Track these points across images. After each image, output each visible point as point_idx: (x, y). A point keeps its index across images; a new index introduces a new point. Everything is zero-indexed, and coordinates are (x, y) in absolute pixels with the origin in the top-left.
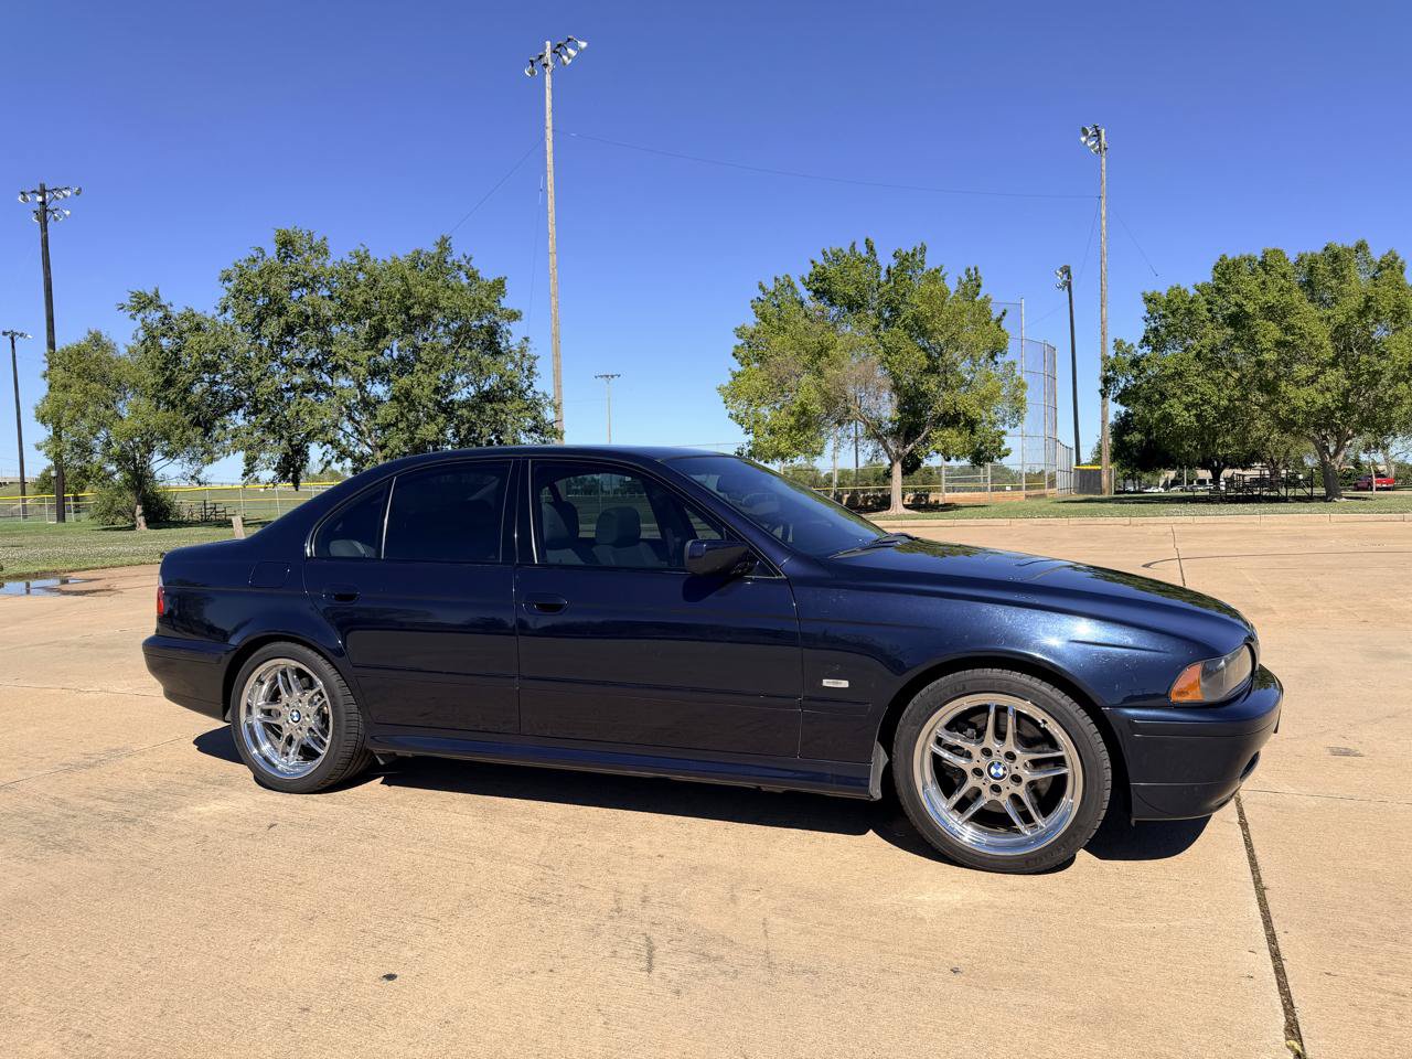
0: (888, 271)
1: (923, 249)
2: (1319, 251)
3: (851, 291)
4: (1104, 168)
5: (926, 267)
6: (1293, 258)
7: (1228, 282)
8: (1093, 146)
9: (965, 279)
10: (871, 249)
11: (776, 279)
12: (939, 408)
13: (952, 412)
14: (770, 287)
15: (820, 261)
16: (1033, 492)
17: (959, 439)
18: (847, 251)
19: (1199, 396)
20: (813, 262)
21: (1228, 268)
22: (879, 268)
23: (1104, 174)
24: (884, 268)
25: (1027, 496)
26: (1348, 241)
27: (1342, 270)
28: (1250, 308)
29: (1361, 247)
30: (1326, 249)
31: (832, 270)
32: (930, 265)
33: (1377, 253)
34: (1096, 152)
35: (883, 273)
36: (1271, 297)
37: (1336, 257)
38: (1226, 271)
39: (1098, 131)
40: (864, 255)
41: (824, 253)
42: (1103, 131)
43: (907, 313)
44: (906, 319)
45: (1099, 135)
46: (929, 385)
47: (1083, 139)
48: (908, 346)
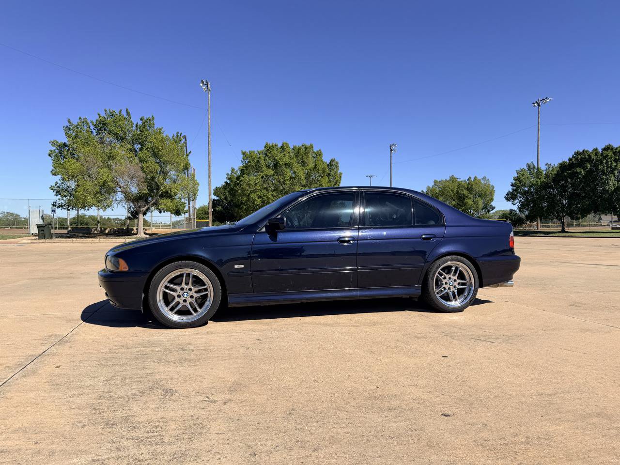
0: (137, 126)
1: (153, 118)
2: (301, 145)
3: (119, 131)
4: (209, 98)
5: (155, 128)
6: (291, 146)
7: (270, 153)
8: (205, 89)
10: (129, 114)
11: (80, 118)
12: (163, 189)
13: (169, 192)
14: (75, 122)
15: (103, 114)
17: (171, 204)
18: (117, 113)
20: (99, 115)
21: (270, 148)
22: (132, 123)
23: (209, 101)
24: (135, 124)
26: (308, 144)
27: (307, 154)
28: (281, 163)
29: (312, 147)
30: (303, 145)
31: (109, 120)
32: (157, 126)
33: (316, 149)
34: (206, 91)
35: (134, 126)
36: (287, 159)
37: (306, 149)
38: (269, 149)
39: (207, 83)
40: (125, 116)
41: (105, 111)
42: (209, 83)
43: (148, 145)
44: (147, 148)
45: (208, 85)
46: (159, 179)
47: (201, 85)
48: (151, 160)
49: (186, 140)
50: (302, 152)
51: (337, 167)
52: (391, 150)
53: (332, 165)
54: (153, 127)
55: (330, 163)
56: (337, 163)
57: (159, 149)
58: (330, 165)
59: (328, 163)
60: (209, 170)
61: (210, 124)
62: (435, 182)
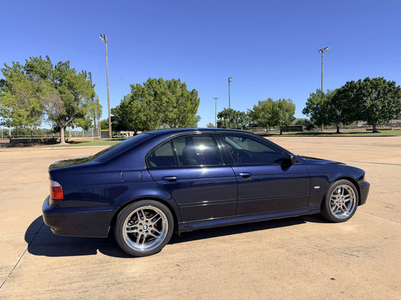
0: (56, 67)
1: (69, 62)
2: (171, 80)
3: (43, 72)
4: (106, 47)
5: (70, 68)
6: (165, 81)
7: (151, 85)
8: (103, 40)
9: (81, 73)
10: (48, 59)
11: (13, 62)
12: (77, 112)
13: (82, 113)
14: (10, 65)
15: (29, 60)
16: (96, 137)
17: (83, 122)
18: (39, 58)
19: (147, 113)
20: (26, 60)
21: (151, 82)
22: (52, 65)
23: (106, 49)
25: (94, 139)
26: (176, 79)
27: (176, 86)
28: (158, 92)
29: (179, 80)
30: (173, 80)
31: (34, 64)
32: (71, 67)
33: (182, 82)
34: (104, 42)
35: (54, 67)
36: (162, 90)
37: (175, 82)
39: (105, 36)
40: (46, 61)
41: (30, 58)
42: (106, 37)
43: (65, 81)
44: (65, 83)
45: (105, 37)
46: (74, 105)
47: (101, 38)
48: (68, 92)
49: (91, 75)
50: (172, 84)
51: (197, 95)
52: (229, 82)
53: (193, 93)
54: (69, 68)
55: (192, 92)
56: (197, 92)
57: (73, 83)
58: (192, 93)
59: (191, 92)
60: (108, 96)
61: (107, 65)
62: (260, 103)
